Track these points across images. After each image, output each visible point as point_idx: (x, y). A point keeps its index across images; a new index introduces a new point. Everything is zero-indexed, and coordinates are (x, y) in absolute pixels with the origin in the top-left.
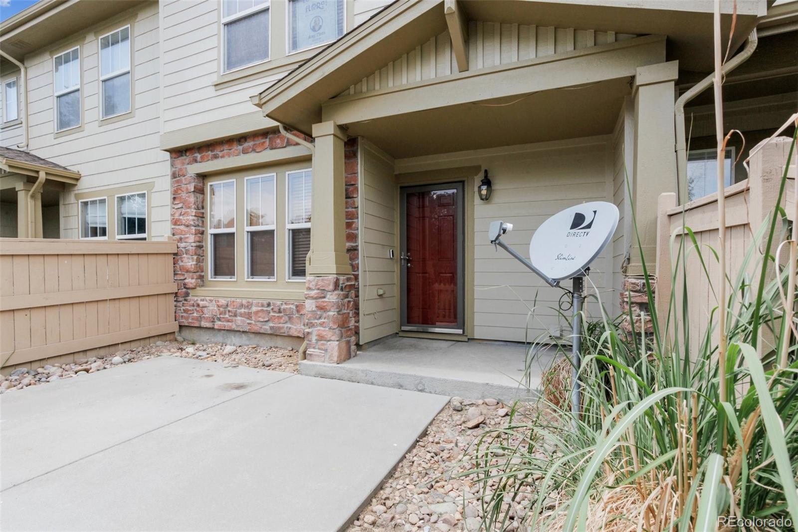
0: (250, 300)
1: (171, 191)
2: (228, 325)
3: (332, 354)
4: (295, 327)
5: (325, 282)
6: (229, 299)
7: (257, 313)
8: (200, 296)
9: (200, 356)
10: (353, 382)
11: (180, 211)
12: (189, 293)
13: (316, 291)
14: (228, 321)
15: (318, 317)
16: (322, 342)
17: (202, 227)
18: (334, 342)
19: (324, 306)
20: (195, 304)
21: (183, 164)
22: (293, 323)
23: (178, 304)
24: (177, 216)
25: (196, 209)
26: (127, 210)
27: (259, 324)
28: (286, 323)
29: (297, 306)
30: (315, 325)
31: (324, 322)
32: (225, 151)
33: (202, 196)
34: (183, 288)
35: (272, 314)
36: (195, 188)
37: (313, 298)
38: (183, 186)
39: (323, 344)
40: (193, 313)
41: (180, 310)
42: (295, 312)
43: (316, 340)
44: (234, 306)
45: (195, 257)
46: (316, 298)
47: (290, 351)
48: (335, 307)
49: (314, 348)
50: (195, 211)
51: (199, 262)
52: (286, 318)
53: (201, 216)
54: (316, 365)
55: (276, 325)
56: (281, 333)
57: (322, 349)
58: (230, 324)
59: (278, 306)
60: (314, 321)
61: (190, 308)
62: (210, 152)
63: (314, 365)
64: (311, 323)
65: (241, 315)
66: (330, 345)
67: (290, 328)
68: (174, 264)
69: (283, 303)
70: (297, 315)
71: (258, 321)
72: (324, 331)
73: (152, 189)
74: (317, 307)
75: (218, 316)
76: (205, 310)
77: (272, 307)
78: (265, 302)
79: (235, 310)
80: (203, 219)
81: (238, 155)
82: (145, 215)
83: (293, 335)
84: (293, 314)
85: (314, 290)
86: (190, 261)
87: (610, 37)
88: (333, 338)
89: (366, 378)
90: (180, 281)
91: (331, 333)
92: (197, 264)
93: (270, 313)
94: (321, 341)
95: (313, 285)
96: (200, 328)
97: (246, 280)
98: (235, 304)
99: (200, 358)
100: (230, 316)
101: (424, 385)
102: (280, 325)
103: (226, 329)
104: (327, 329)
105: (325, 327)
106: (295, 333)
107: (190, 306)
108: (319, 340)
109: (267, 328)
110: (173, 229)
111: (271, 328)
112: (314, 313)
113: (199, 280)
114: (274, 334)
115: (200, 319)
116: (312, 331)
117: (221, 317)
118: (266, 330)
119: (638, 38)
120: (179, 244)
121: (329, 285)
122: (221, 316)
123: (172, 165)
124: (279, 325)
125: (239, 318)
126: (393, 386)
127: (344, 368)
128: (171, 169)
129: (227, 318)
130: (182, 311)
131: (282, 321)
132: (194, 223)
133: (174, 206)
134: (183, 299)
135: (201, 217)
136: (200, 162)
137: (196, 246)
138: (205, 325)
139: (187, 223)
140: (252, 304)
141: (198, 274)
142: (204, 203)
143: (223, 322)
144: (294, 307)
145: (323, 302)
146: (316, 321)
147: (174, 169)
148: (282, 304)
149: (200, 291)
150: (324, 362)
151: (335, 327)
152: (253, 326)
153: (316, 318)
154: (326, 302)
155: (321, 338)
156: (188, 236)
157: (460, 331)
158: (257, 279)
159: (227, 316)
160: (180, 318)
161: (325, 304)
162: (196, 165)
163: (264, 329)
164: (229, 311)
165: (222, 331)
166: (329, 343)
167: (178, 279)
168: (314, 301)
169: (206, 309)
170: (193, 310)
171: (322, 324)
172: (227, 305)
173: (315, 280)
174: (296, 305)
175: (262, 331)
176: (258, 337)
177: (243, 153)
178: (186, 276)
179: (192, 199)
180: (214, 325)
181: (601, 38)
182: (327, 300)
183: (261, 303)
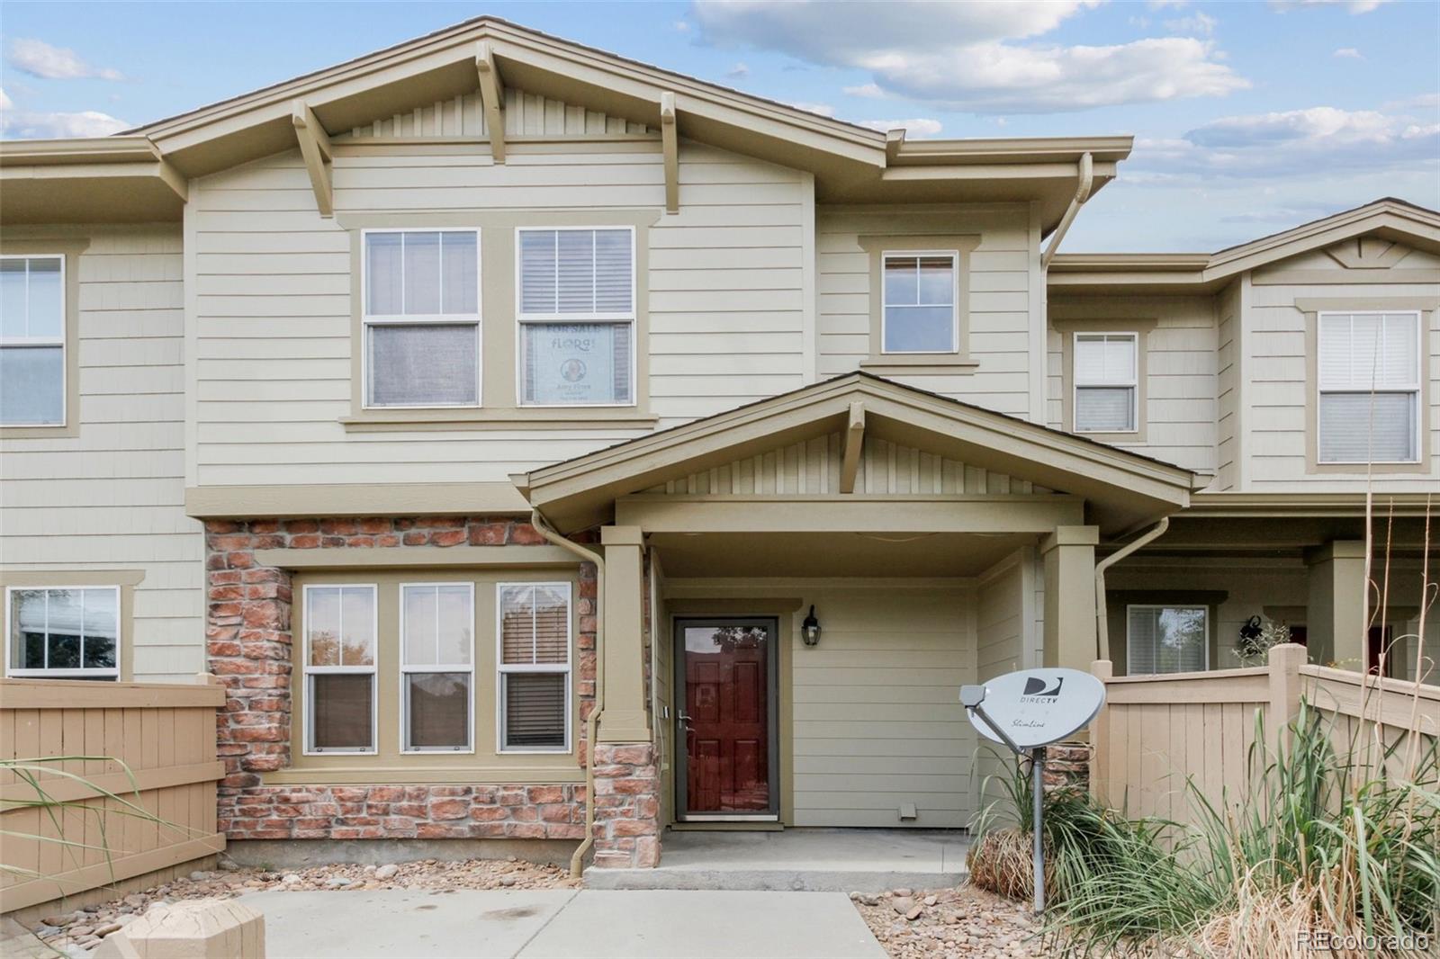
0: (423, 786)
1: (207, 593)
2: (362, 831)
3: (646, 854)
4: (525, 824)
5: (632, 752)
6: (369, 787)
7: (437, 807)
8: (288, 783)
9: (342, 885)
10: (687, 889)
11: (233, 631)
12: (259, 780)
13: (613, 766)
14: (368, 823)
15: (617, 803)
16: (625, 839)
17: (288, 661)
18: (648, 838)
19: (630, 787)
20: (274, 798)
21: (242, 545)
22: (522, 817)
23: (226, 801)
24: (224, 638)
25: (279, 630)
26: (47, 619)
27: (445, 825)
28: (506, 818)
29: (530, 792)
30: (613, 814)
31: (629, 810)
32: (360, 536)
33: (287, 607)
34: (239, 769)
35: (474, 806)
36: (278, 591)
37: (608, 776)
38: (242, 585)
39: (627, 842)
40: (269, 815)
41: (232, 811)
42: (526, 800)
43: (614, 836)
44: (382, 796)
45: (278, 715)
46: (614, 776)
47: (513, 862)
48: (651, 787)
49: (610, 848)
50: (277, 632)
51: (283, 723)
52: (508, 811)
53: (287, 641)
54: (619, 873)
55: (486, 823)
56: (497, 835)
57: (626, 849)
58: (372, 828)
59: (489, 793)
60: (609, 810)
61: (259, 807)
62: (319, 533)
63: (612, 873)
64: (605, 812)
65: (400, 811)
66: (641, 841)
67: (516, 826)
68: (218, 726)
69: (500, 787)
70: (529, 805)
71: (443, 820)
72: (630, 822)
73: (137, 584)
74: (615, 788)
75: (341, 817)
76: (306, 808)
77: (474, 795)
78: (460, 787)
79: (384, 803)
80: (290, 648)
81: (394, 546)
82: (115, 631)
83: (523, 837)
84: (522, 804)
85: (610, 764)
86: (263, 721)
87: (1027, 488)
88: (646, 832)
89: (709, 882)
90: (230, 758)
91: (644, 825)
92: (280, 727)
93: (469, 804)
94: (623, 837)
95: (608, 757)
96: (288, 840)
97: (402, 752)
98: (385, 793)
99: (342, 887)
100: (371, 815)
101: (802, 882)
102: (493, 822)
103: (360, 837)
104: (636, 820)
105: (632, 817)
106: (527, 833)
107: (262, 802)
108: (619, 837)
109: (464, 829)
110: (211, 662)
111: (473, 829)
112: (609, 797)
113: (283, 756)
114: (479, 838)
115: (287, 825)
116: (607, 823)
117: (346, 818)
118: (462, 832)
119: (1054, 495)
120: (229, 690)
121: (640, 756)
122: (349, 816)
123: (209, 546)
124: (490, 823)
125: (393, 817)
126: (756, 888)
127: (670, 873)
128: (207, 552)
129: (365, 818)
130: (237, 813)
131: (497, 816)
132: (276, 653)
133: (212, 620)
134: (240, 790)
135: (288, 643)
136: (292, 548)
137: (280, 695)
138: (304, 834)
139: (255, 654)
140: (427, 792)
141: (281, 744)
142: (292, 620)
143: (355, 825)
144: (525, 794)
145: (629, 781)
146: (614, 809)
147: (213, 553)
148: (498, 789)
149: (286, 774)
150: (630, 867)
151: (651, 816)
152: (429, 828)
153: (614, 805)
154: (634, 781)
155: (623, 832)
156: (256, 676)
157: (774, 818)
158: (425, 751)
159: (364, 814)
160: (231, 826)
161: (632, 784)
162: (278, 551)
163: (456, 831)
164: (370, 807)
165: (345, 843)
166: (639, 839)
167: (227, 754)
168: (611, 780)
169: (307, 805)
170: (269, 809)
171: (624, 814)
172: (366, 797)
173: (611, 749)
174: (529, 789)
175: (452, 834)
176: (437, 847)
177: (405, 544)
178: (249, 748)
179: (271, 611)
180: (329, 832)
181: (1016, 486)
182: (636, 778)
183: (450, 790)
